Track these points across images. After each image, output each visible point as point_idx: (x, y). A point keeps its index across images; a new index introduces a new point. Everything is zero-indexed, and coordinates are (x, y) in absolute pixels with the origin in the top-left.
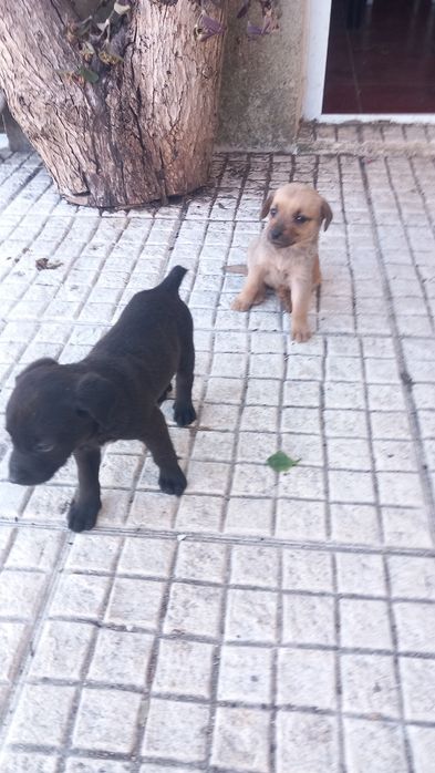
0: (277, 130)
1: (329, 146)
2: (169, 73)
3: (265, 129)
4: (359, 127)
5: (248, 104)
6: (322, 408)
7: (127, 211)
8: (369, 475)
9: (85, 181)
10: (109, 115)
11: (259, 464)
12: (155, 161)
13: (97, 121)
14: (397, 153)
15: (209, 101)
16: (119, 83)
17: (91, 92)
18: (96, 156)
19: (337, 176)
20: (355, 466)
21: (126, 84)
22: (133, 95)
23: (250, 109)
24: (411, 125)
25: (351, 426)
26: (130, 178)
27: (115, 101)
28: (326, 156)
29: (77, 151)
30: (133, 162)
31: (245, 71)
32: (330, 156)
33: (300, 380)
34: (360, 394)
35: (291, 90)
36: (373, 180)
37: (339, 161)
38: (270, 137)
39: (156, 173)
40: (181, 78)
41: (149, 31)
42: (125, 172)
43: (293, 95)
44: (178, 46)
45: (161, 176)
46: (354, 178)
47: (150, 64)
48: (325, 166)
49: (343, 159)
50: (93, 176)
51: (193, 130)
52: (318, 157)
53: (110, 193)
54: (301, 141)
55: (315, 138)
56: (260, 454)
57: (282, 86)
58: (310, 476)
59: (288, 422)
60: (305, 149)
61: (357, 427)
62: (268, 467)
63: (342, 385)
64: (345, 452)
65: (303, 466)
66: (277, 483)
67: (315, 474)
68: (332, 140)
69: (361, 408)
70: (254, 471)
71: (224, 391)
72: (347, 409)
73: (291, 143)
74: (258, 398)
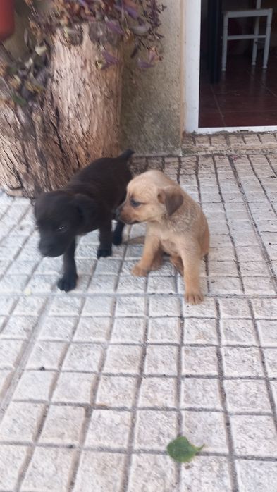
0: (166, 140)
1: (205, 149)
2: (79, 95)
3: (157, 139)
4: (226, 135)
5: (144, 122)
6: (221, 376)
9: (18, 178)
10: (34, 128)
11: (159, 452)
12: (72, 160)
13: (25, 133)
14: (255, 153)
15: (112, 115)
16: (42, 104)
17: (20, 112)
18: (26, 160)
19: (213, 169)
21: (47, 105)
22: (53, 113)
23: (146, 125)
24: (263, 133)
25: (254, 399)
26: (53, 175)
27: (39, 118)
28: (203, 156)
29: (11, 155)
30: (55, 163)
31: (141, 99)
32: (207, 156)
34: (257, 360)
35: (175, 110)
36: (240, 170)
37: (213, 159)
38: (162, 144)
39: (74, 170)
40: (89, 99)
41: (63, 67)
42: (49, 170)
43: (176, 114)
44: (85, 76)
46: (226, 170)
47: (65, 90)
48: (203, 163)
49: (216, 157)
50: (25, 175)
51: (101, 137)
52: (197, 157)
53: (39, 187)
54: (185, 146)
55: (195, 144)
56: (159, 440)
57: (168, 108)
58: (216, 468)
59: (188, 396)
60: (188, 152)
61: (259, 399)
62: (168, 457)
63: (238, 350)
64: (251, 433)
65: (207, 454)
66: (178, 480)
67: (221, 465)
68: (207, 145)
69: (260, 375)
70: (152, 463)
71: (122, 360)
72: (246, 378)
73: (178, 148)
74: (156, 367)
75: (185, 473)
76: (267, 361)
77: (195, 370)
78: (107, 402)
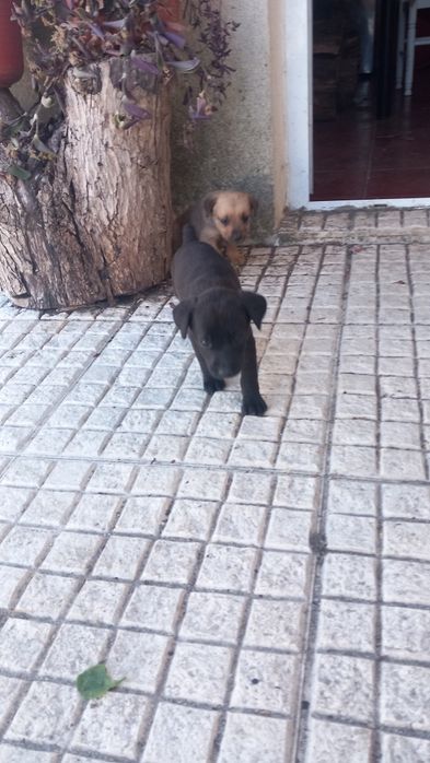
1: (314, 235)
2: (100, 164)
4: (352, 212)
6: (191, 586)
7: (69, 313)
8: (214, 714)
9: (23, 282)
10: (41, 213)
11: (67, 682)
12: (96, 258)
13: (28, 219)
14: (392, 241)
15: (151, 192)
16: (52, 179)
17: (22, 190)
18: (32, 256)
19: (315, 269)
20: (199, 697)
21: (59, 179)
22: (65, 190)
24: (411, 209)
25: (218, 622)
26: (68, 278)
27: (47, 198)
28: (310, 245)
29: (11, 251)
30: (70, 260)
31: (214, 160)
32: (314, 246)
33: (177, 539)
34: (247, 567)
35: (266, 177)
36: (356, 269)
37: (324, 250)
39: (99, 272)
40: (114, 170)
41: (78, 123)
42: (63, 272)
43: (269, 182)
44: (107, 136)
45: (103, 274)
46: (334, 270)
47: (81, 158)
48: (307, 257)
49: (330, 248)
50: (31, 278)
51: (135, 224)
52: (301, 247)
53: (51, 295)
54: (283, 230)
55: (299, 226)
56: (73, 665)
57: (255, 174)
58: (128, 710)
59: (135, 610)
60: (288, 240)
61: (226, 624)
62: (75, 689)
63: (228, 550)
64: (193, 669)
65: (127, 691)
66: (77, 719)
67: (136, 707)
68: (316, 229)
69: (243, 590)
70: (51, 695)
71: (69, 553)
72: (223, 592)
73: (272, 234)
74: (110, 567)
75: (88, 712)
76: (262, 570)
77: (159, 575)
78: (28, 609)
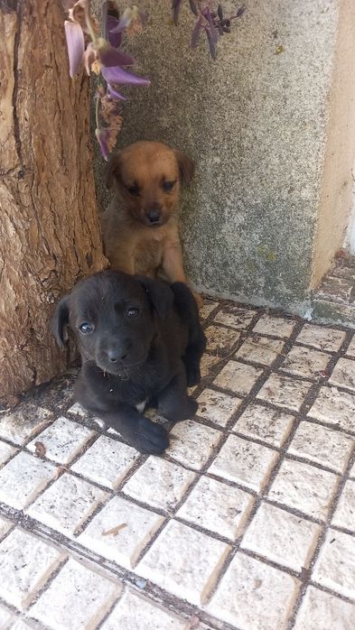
0: (274, 272)
3: (252, 266)
5: (223, 220)
23: (226, 228)
31: (217, 160)
35: (303, 204)
38: (261, 281)
43: (308, 213)
52: (351, 334)
54: (322, 297)
57: (285, 195)
60: (328, 316)
73: (302, 299)
